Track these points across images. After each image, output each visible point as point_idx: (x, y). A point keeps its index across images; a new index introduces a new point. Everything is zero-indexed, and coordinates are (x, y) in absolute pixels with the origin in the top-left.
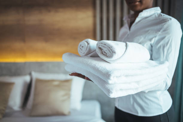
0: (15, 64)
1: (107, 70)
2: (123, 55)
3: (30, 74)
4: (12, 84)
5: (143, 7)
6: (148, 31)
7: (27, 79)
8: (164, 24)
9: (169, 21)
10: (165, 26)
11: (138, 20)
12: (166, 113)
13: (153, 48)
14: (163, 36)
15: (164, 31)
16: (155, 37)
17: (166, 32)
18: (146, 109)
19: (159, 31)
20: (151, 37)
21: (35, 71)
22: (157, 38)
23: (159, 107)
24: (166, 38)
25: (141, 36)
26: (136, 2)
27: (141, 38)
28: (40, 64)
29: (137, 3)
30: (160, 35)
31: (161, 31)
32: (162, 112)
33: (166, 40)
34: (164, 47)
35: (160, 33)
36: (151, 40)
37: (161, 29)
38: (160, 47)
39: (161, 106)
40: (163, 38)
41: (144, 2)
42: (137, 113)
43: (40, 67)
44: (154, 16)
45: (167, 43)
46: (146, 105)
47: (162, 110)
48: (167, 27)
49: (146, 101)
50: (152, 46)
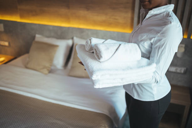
0: (60, 28)
3: (72, 39)
6: (151, 30)
7: (70, 42)
8: (164, 26)
9: (169, 25)
10: (164, 29)
12: (158, 100)
13: (153, 46)
14: (160, 38)
15: (162, 33)
16: (155, 38)
17: (163, 35)
19: (159, 33)
20: (151, 36)
22: (156, 39)
23: (152, 95)
24: (162, 40)
25: (145, 34)
27: (144, 36)
29: (147, 3)
30: (158, 36)
31: (161, 33)
33: (162, 42)
34: (159, 48)
35: (159, 34)
36: (150, 39)
37: (161, 31)
38: (157, 47)
39: (153, 95)
40: (160, 40)
41: (153, 2)
44: (162, 15)
45: (163, 45)
46: (141, 92)
47: (154, 98)
50: (152, 44)
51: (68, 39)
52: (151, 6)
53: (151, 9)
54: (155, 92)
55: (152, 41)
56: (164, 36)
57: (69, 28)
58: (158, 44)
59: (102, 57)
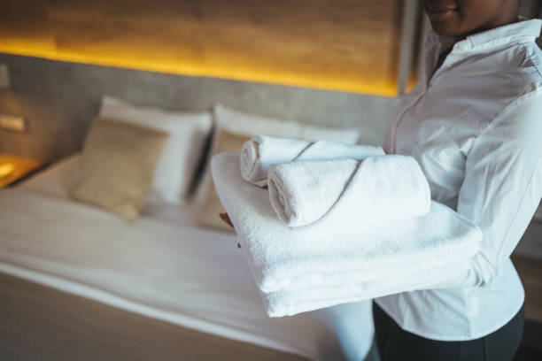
3: (211, 110)
7: (204, 122)
9: (526, 95)
10: (510, 109)
11: (450, 60)
12: (482, 339)
13: (468, 164)
16: (475, 136)
17: (507, 129)
19: (491, 121)
22: (479, 141)
23: (462, 322)
24: (502, 148)
25: (441, 122)
27: (439, 127)
28: (238, 87)
30: (488, 134)
31: (497, 120)
33: (501, 153)
35: (490, 127)
37: (497, 115)
39: (467, 320)
44: (500, 56)
45: (503, 164)
46: (426, 309)
48: (514, 115)
50: (465, 157)
51: (200, 111)
52: (464, 28)
53: (462, 37)
54: (472, 313)
55: (465, 148)
56: (509, 135)
58: (487, 160)
59: (295, 214)
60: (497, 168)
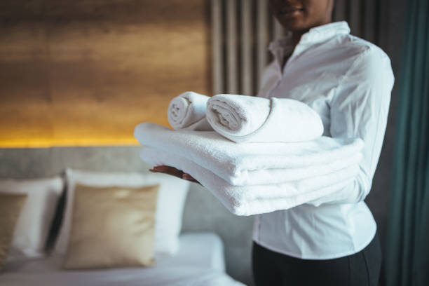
1: (227, 156)
2: (263, 125)
3: (63, 175)
4: (22, 197)
5: (309, 21)
6: (320, 74)
7: (57, 184)
8: (353, 58)
9: (365, 52)
10: (357, 63)
11: (299, 49)
12: (362, 251)
13: (332, 111)
14: (352, 84)
15: (355, 73)
16: (336, 87)
17: (358, 75)
18: (318, 243)
19: (344, 74)
20: (325, 86)
21: (74, 168)
22: (339, 90)
23: (347, 239)
24: (358, 89)
25: (306, 86)
26: (294, 11)
27: (306, 89)
28: (86, 152)
29: (297, 13)
30: (346, 82)
31: (349, 73)
32: (353, 249)
33: (358, 92)
34: (354, 108)
35: (345, 78)
36: (326, 93)
37: (348, 69)
39: (348, 236)
40: (352, 90)
41: (311, 10)
42: (300, 253)
43: (86, 157)
44: (333, 42)
45: (361, 100)
47: (352, 245)
48: (361, 65)
49: (319, 225)
50: (329, 106)
51: (51, 176)
53: (306, 30)
55: (330, 97)
56: (362, 79)
57: (51, 149)
58: (349, 99)
60: (357, 104)
